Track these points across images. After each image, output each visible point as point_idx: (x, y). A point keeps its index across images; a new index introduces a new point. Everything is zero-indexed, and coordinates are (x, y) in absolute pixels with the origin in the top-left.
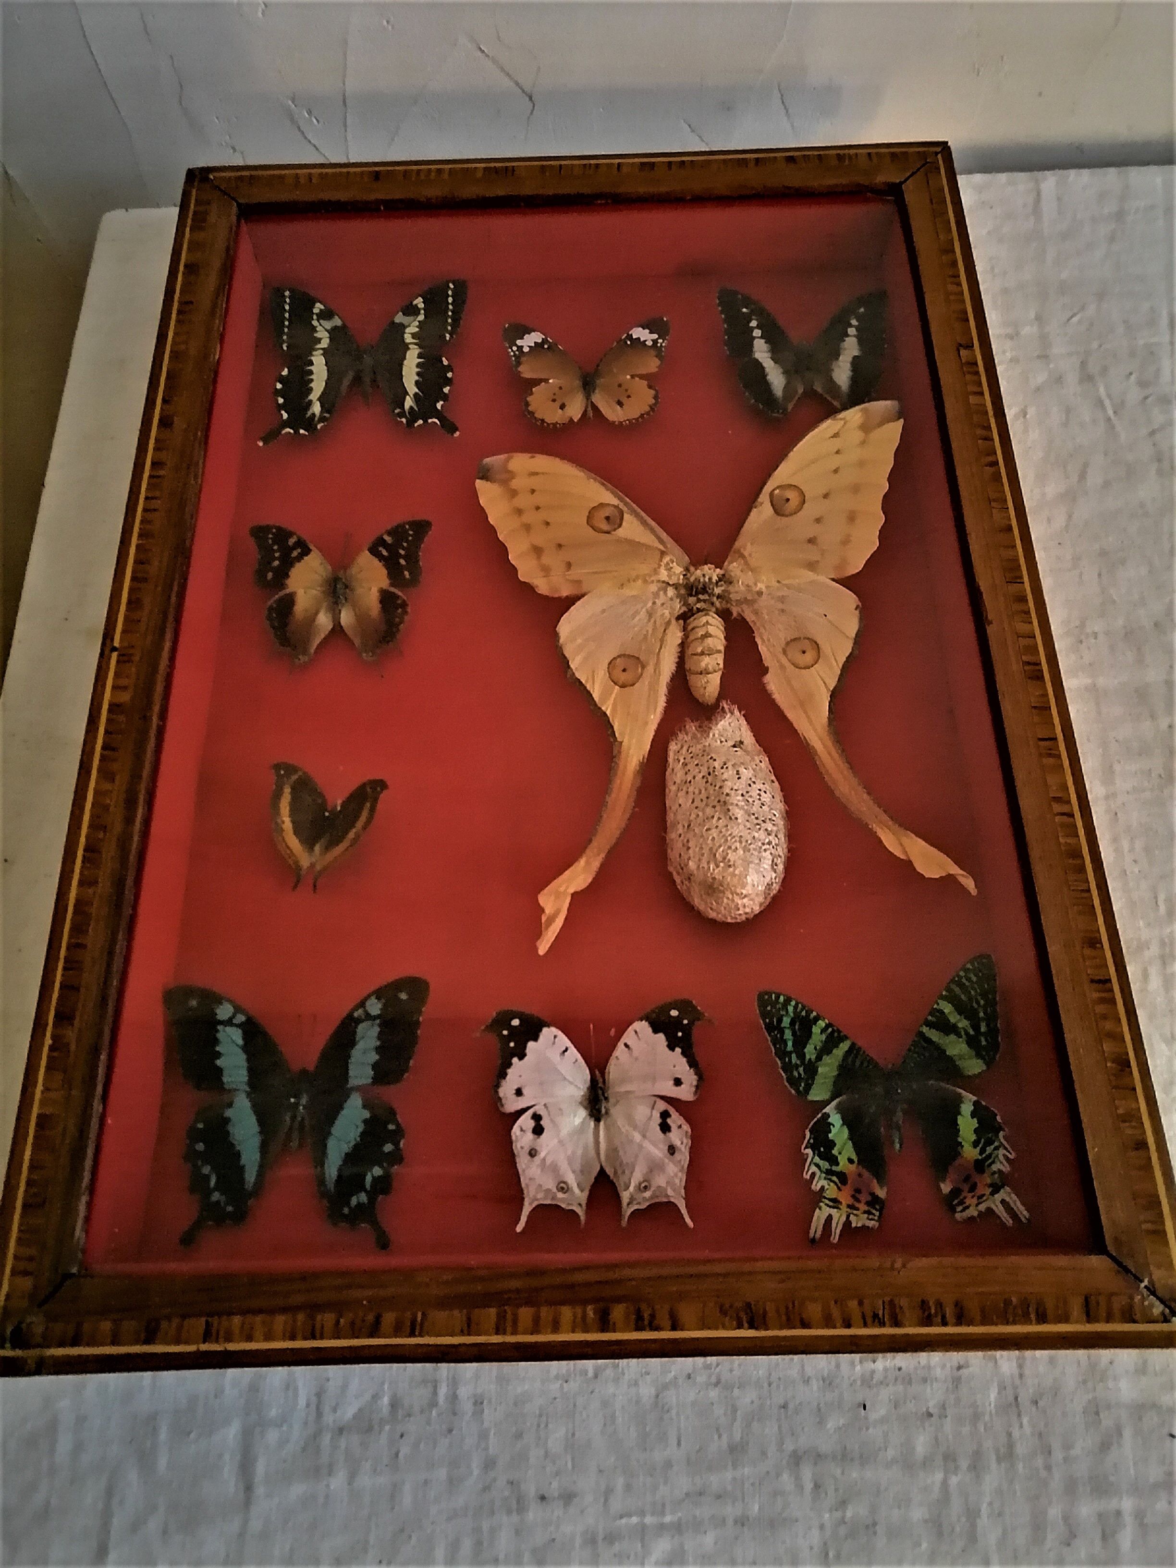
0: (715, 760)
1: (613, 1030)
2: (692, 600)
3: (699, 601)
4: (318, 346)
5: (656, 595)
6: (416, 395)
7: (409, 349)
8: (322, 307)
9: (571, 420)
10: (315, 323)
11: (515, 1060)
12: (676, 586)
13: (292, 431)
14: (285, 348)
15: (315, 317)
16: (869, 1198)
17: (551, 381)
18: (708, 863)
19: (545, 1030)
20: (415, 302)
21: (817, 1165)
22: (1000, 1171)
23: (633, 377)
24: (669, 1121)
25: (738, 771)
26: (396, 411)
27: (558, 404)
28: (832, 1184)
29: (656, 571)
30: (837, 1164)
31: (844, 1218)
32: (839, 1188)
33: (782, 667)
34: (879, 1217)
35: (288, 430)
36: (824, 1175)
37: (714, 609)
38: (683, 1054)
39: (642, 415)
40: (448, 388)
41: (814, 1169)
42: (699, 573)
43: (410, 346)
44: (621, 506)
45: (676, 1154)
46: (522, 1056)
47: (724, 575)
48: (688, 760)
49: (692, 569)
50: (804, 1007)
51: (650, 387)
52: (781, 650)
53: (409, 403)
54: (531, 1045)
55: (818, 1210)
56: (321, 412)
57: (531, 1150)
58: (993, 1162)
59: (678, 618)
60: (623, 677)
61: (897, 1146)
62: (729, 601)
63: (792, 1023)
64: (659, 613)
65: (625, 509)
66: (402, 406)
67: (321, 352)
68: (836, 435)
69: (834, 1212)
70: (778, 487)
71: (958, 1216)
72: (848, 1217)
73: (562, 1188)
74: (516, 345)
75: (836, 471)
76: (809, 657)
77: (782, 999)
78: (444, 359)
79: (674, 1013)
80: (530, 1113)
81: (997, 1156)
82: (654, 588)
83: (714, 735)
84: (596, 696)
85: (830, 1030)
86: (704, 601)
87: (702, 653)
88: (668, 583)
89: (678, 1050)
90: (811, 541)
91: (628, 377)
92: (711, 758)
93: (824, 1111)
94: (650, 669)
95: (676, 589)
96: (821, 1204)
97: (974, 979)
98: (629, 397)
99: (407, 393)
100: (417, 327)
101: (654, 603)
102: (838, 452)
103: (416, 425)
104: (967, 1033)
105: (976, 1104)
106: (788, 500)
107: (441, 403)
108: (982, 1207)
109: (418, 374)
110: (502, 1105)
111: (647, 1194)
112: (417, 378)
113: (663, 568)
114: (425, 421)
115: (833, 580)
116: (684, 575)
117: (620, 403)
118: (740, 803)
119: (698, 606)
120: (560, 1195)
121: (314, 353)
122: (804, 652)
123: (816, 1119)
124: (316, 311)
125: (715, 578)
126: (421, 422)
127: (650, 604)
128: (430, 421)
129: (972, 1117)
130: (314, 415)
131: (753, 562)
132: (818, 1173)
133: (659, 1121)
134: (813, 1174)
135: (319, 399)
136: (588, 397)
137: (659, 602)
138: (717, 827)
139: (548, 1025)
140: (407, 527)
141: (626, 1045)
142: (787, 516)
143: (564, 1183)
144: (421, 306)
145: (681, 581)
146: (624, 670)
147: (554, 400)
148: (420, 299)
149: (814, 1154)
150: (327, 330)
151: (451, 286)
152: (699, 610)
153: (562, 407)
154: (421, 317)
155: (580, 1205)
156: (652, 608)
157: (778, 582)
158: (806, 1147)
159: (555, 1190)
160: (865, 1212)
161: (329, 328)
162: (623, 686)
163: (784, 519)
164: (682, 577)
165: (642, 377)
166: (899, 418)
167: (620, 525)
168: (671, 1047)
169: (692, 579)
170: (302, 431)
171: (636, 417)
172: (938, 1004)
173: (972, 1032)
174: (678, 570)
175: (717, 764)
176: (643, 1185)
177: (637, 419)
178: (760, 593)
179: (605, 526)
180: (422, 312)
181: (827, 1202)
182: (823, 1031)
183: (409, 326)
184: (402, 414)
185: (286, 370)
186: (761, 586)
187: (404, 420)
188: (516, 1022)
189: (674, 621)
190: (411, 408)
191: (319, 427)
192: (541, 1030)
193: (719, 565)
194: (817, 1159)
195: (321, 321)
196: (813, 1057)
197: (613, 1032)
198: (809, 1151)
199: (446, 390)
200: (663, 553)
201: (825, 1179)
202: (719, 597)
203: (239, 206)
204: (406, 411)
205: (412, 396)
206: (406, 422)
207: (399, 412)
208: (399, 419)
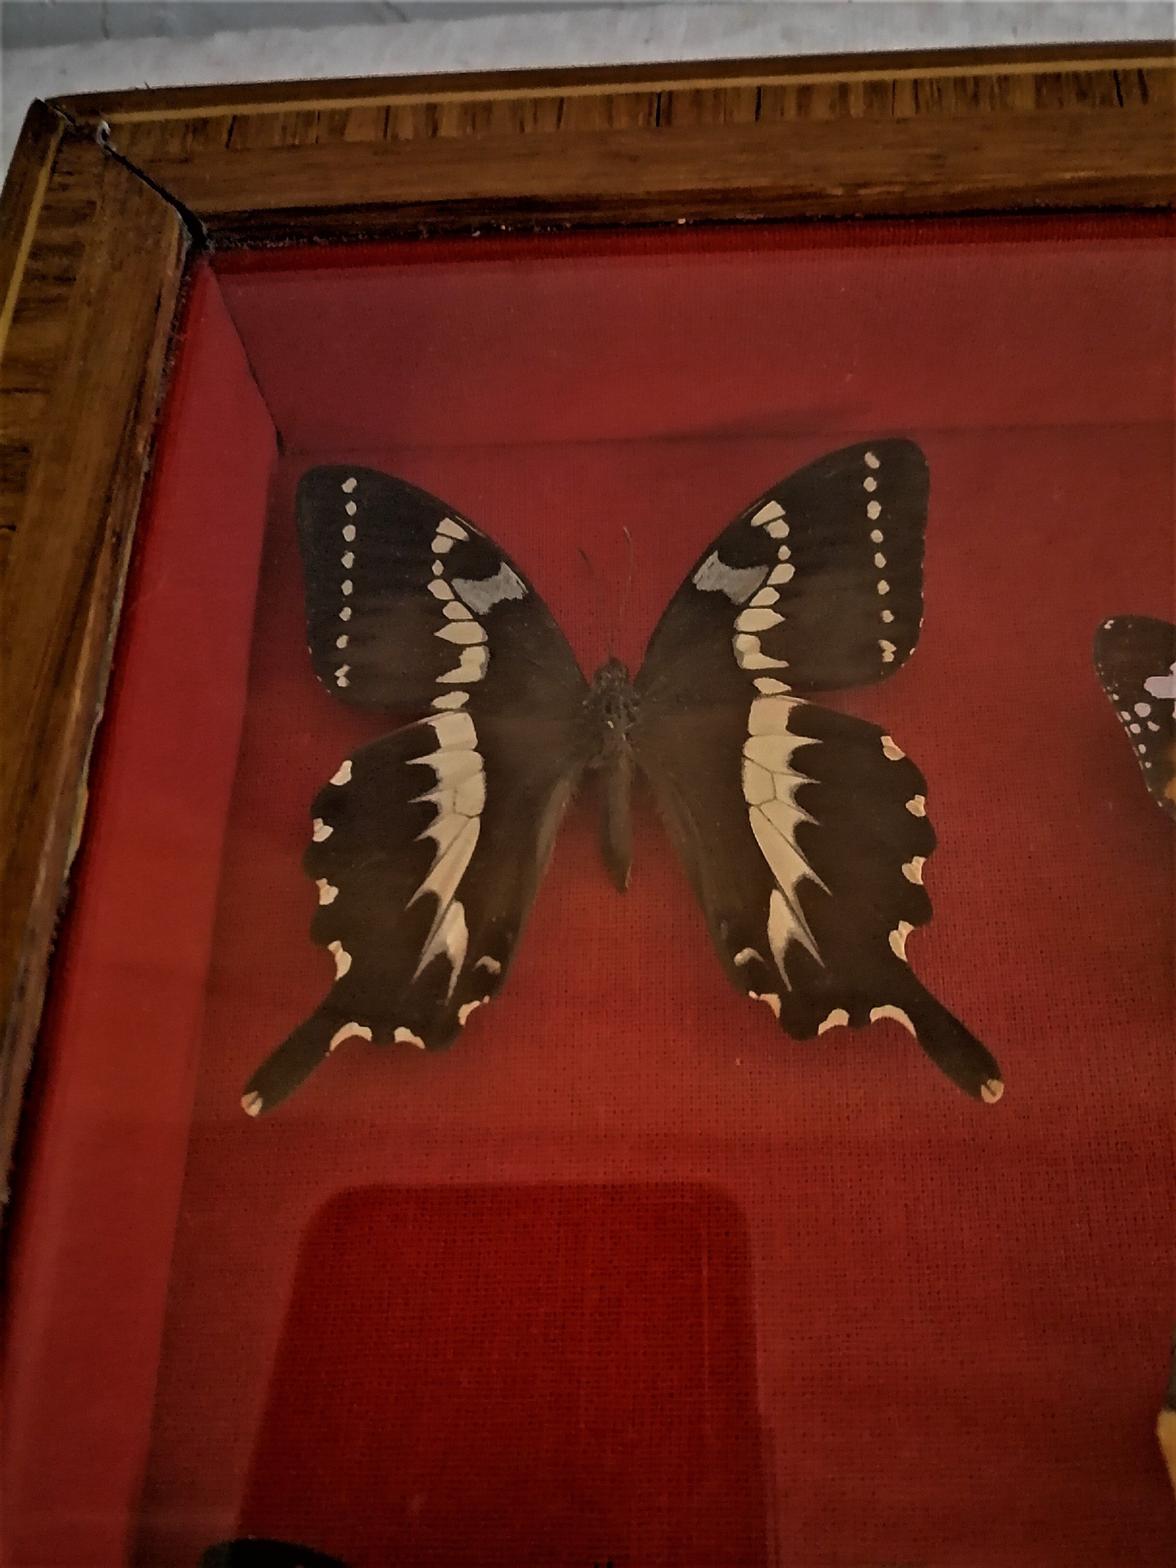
4: (452, 677)
6: (803, 887)
7: (756, 693)
8: (461, 534)
10: (439, 589)
13: (366, 1033)
14: (342, 682)
15: (438, 568)
20: (758, 520)
26: (741, 957)
35: (353, 1029)
40: (919, 862)
43: (759, 683)
53: (783, 922)
56: (474, 948)
66: (762, 943)
67: (463, 697)
74: (1147, 698)
78: (887, 741)
99: (768, 882)
100: (775, 607)
103: (823, 1028)
107: (905, 928)
109: (801, 796)
112: (799, 815)
114: (858, 1018)
121: (439, 702)
124: (440, 546)
126: (839, 1017)
128: (876, 1014)
130: (443, 960)
135: (459, 895)
144: (780, 530)
148: (773, 510)
150: (477, 617)
151: (872, 461)
154: (784, 573)
161: (483, 608)
170: (403, 1034)
180: (784, 552)
183: (746, 605)
185: (347, 765)
187: (773, 1000)
190: (794, 945)
191: (465, 1012)
195: (458, 583)
199: (915, 872)
203: (191, 220)
204: (779, 960)
205: (790, 893)
206: (782, 1010)
207: (752, 961)
208: (752, 994)
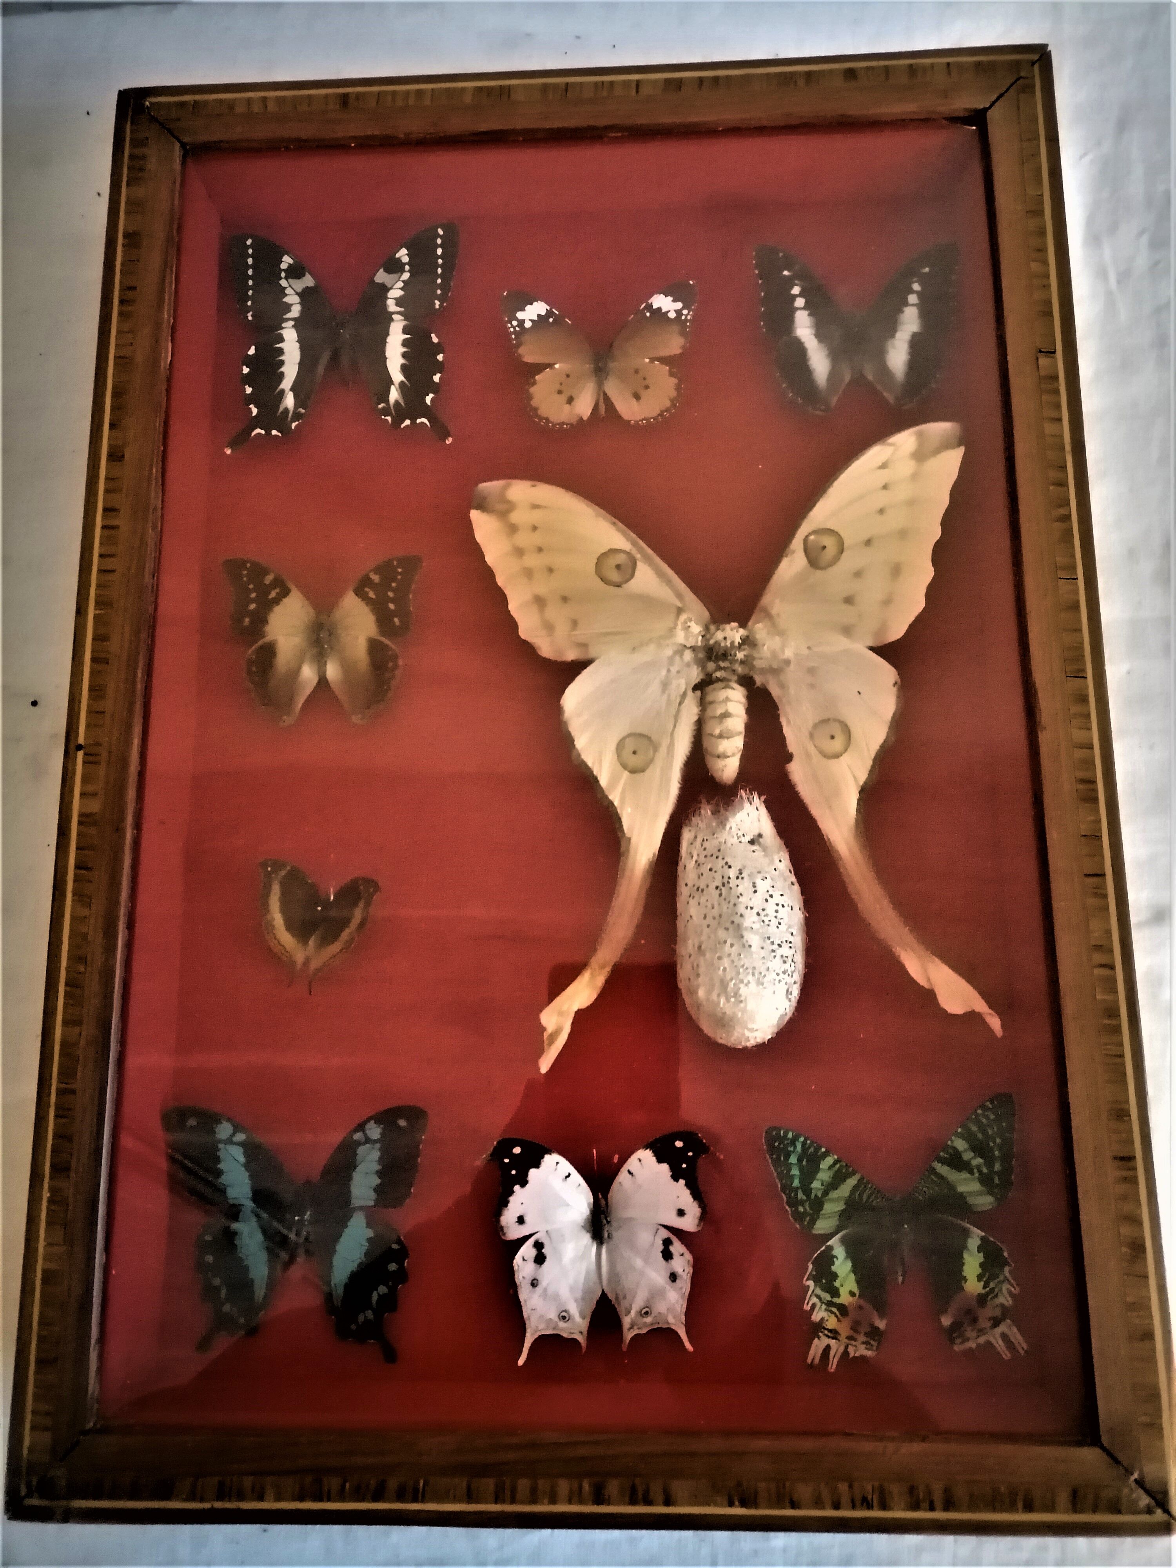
0: (730, 867)
1: (617, 1156)
2: (711, 666)
3: (720, 668)
4: (288, 316)
5: (671, 660)
6: (402, 384)
7: (392, 320)
8: (291, 261)
9: (581, 419)
10: (283, 283)
11: (517, 1188)
12: (693, 649)
13: (263, 432)
14: (250, 318)
15: (283, 275)
16: (868, 1330)
17: (557, 366)
18: (719, 995)
19: (547, 1158)
20: (397, 256)
21: (818, 1297)
22: (1002, 1305)
23: (652, 360)
24: (671, 1248)
25: (754, 883)
26: (380, 406)
27: (564, 398)
28: (833, 1316)
29: (672, 630)
30: (838, 1296)
31: (842, 1349)
32: (839, 1320)
33: (808, 755)
34: (877, 1347)
35: (258, 431)
36: (824, 1307)
37: (735, 678)
38: (687, 1185)
39: (661, 414)
40: (439, 375)
41: (814, 1300)
42: (719, 635)
43: (394, 316)
44: (634, 552)
45: (677, 1281)
46: (524, 1183)
47: (748, 637)
48: (702, 859)
49: (712, 628)
50: (812, 1143)
51: (672, 374)
52: (807, 734)
53: (394, 395)
54: (533, 1172)
55: (816, 1339)
56: (296, 406)
57: (534, 1279)
58: (996, 1296)
59: (695, 688)
60: (633, 761)
61: (900, 1279)
62: (752, 667)
63: (800, 1160)
64: (674, 683)
65: (638, 556)
66: (387, 401)
67: (292, 323)
68: (884, 466)
69: (833, 1342)
70: (814, 532)
71: (956, 1348)
72: (847, 1347)
73: (564, 1318)
74: (517, 319)
75: (881, 511)
76: (837, 745)
77: (790, 1135)
78: (433, 335)
79: (679, 1144)
80: (531, 1241)
81: (1001, 1290)
82: (669, 652)
83: (731, 828)
84: (603, 782)
85: (838, 1166)
86: (724, 669)
87: (721, 736)
88: (685, 646)
89: (682, 1182)
90: (849, 600)
91: (647, 360)
92: (726, 863)
93: (828, 1243)
94: (663, 750)
95: (694, 650)
96: (820, 1334)
97: (992, 1117)
98: (647, 387)
99: (391, 382)
100: (402, 289)
101: (669, 671)
102: (885, 487)
103: (403, 426)
104: (980, 1172)
105: (982, 1239)
106: (824, 547)
107: (431, 396)
108: (982, 1340)
109: (404, 355)
110: (504, 1234)
111: (648, 1320)
112: (402, 361)
113: (679, 627)
114: (413, 422)
115: (872, 649)
116: (703, 636)
117: (637, 397)
118: (754, 926)
119: (718, 674)
120: (562, 1324)
121: (284, 325)
122: (833, 737)
123: (819, 1252)
124: (284, 266)
125: (738, 640)
126: (408, 422)
127: (664, 672)
128: (419, 421)
129: (979, 1252)
130: (286, 410)
131: (782, 623)
132: (819, 1304)
133: (661, 1248)
134: (814, 1306)
135: (292, 389)
136: (600, 385)
137: (674, 670)
138: (729, 955)
139: (549, 1152)
140: (395, 563)
141: (630, 1172)
142: (822, 569)
143: (565, 1311)
144: (406, 259)
145: (699, 644)
146: (634, 753)
147: (560, 392)
148: (404, 251)
149: (815, 1285)
150: (297, 294)
151: (441, 232)
152: (718, 680)
153: (570, 400)
154: (406, 276)
155: (581, 1332)
156: (667, 677)
157: (809, 648)
158: (807, 1279)
159: (557, 1319)
160: (863, 1343)
161: (299, 290)
162: (633, 771)
163: (819, 573)
164: (700, 638)
165: (663, 360)
166: (959, 445)
167: (632, 575)
168: (675, 1178)
169: (712, 642)
170: (274, 432)
171: (655, 414)
172: (952, 1141)
173: (985, 1170)
174: (696, 629)
175: (732, 873)
176: (644, 1311)
177: (655, 418)
178: (788, 662)
179: (615, 576)
180: (407, 268)
181: (826, 1332)
182: (830, 1167)
183: (391, 288)
184: (386, 411)
185: (253, 347)
186: (788, 653)
187: (389, 418)
188: (517, 1150)
189: (690, 692)
190: (397, 402)
191: (294, 425)
192: (543, 1157)
193: (743, 624)
194: (818, 1291)
195: (290, 280)
196: (819, 1195)
197: (616, 1159)
198: (811, 1283)
199: (437, 378)
200: (680, 611)
201: (826, 1310)
202: (742, 662)
203: (183, 145)
204: (392, 407)
205: (397, 386)
206: (391, 421)
207: (384, 408)
208: (383, 417)
